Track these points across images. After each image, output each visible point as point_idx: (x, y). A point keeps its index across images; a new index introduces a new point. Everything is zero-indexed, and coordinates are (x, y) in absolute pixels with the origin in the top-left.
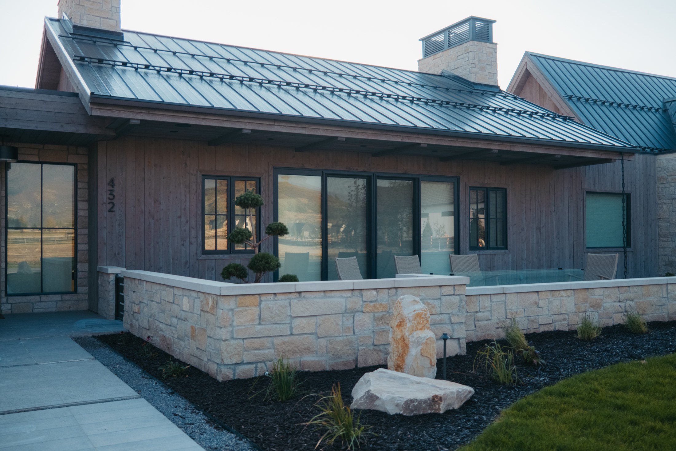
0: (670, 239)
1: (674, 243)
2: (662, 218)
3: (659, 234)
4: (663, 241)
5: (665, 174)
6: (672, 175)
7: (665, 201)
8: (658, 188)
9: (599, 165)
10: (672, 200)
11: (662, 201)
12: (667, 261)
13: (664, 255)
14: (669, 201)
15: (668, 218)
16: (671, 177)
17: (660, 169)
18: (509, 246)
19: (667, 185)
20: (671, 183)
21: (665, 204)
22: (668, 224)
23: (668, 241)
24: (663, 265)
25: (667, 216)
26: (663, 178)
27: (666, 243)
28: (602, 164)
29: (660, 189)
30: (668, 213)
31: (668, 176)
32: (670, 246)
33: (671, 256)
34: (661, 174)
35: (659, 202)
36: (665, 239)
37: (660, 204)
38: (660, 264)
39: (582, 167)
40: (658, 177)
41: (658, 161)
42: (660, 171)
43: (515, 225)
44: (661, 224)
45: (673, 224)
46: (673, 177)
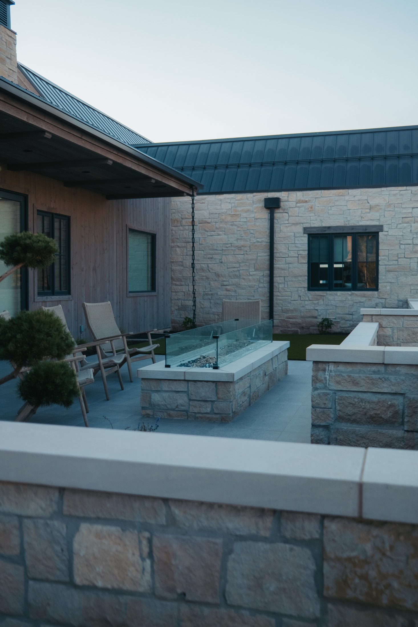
0: (183, 283)
1: (187, 287)
2: (176, 262)
3: (172, 278)
4: (176, 285)
5: (179, 216)
6: (186, 218)
7: (178, 244)
8: (172, 230)
9: (137, 199)
10: (186, 244)
11: (176, 244)
12: (180, 305)
13: (177, 300)
14: (183, 245)
15: (182, 262)
16: (185, 220)
17: (174, 211)
18: (72, 291)
19: (181, 228)
20: (185, 226)
21: (178, 247)
22: (182, 268)
23: (182, 285)
24: (176, 310)
25: (180, 260)
26: (177, 221)
27: (179, 287)
28: (138, 199)
29: (174, 232)
30: (182, 257)
31: (182, 219)
32: (184, 290)
33: (184, 300)
34: (175, 216)
35: (173, 244)
36: (178, 283)
37: (174, 247)
38: (173, 309)
39: (126, 200)
40: (171, 219)
41: (172, 202)
42: (174, 213)
43: (77, 263)
44: (174, 268)
45: (187, 267)
46: (187, 220)
